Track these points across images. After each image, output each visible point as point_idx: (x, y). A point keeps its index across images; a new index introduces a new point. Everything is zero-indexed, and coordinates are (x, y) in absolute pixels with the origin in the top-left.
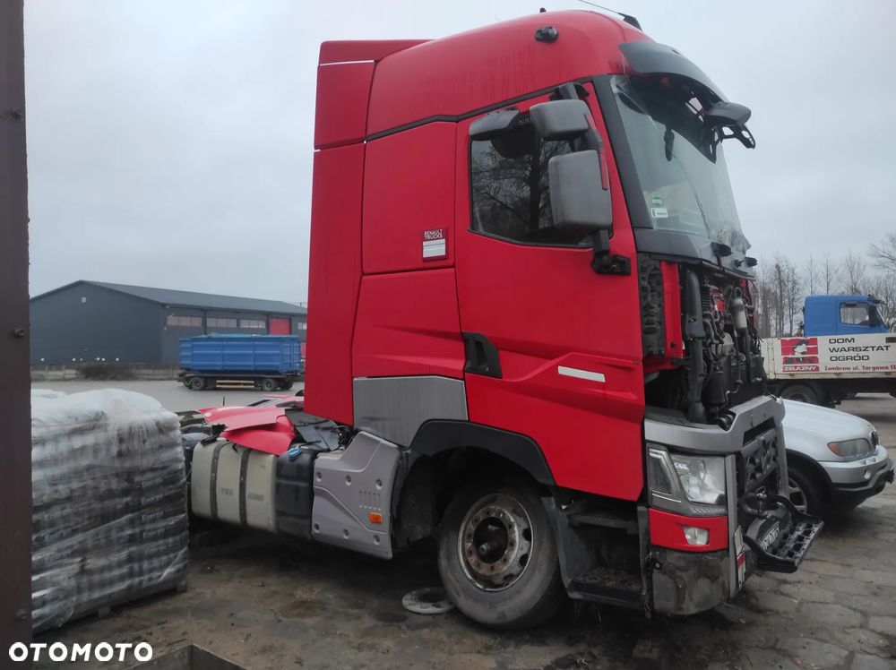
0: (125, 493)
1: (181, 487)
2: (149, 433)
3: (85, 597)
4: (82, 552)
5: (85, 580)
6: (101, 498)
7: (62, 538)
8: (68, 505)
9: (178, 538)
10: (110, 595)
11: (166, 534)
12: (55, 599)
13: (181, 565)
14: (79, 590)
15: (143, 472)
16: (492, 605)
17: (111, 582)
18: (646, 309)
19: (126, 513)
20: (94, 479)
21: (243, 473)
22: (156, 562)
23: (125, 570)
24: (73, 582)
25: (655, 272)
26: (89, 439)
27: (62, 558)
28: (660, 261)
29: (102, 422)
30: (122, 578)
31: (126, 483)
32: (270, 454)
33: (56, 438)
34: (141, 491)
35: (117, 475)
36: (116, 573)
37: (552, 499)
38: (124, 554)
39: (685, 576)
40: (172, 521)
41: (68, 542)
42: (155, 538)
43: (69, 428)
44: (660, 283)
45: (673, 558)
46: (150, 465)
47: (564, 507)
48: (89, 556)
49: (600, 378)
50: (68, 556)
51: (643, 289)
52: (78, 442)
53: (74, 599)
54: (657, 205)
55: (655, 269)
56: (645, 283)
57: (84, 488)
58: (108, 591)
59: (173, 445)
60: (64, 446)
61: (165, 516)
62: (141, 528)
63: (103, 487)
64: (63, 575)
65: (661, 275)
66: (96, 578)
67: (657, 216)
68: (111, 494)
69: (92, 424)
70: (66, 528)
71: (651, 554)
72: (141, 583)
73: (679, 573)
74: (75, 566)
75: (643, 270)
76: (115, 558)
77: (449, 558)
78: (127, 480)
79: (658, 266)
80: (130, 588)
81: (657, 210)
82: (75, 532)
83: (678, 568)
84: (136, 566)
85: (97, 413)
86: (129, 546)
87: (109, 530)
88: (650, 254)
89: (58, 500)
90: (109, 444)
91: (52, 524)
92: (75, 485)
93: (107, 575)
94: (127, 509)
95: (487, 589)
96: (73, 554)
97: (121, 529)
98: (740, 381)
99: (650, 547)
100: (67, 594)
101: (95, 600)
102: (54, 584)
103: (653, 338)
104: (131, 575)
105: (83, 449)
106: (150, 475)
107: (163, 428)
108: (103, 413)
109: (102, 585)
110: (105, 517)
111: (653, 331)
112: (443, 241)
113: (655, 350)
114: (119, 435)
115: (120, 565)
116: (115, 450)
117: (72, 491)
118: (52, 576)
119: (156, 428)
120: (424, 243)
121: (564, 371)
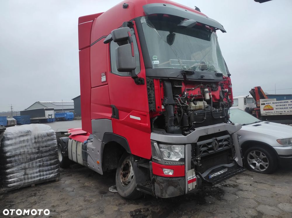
0: (37, 153)
1: (55, 152)
2: (45, 136)
3: (27, 181)
4: (25, 169)
5: (26, 176)
6: (30, 154)
7: (18, 165)
8: (20, 156)
9: (55, 166)
10: (34, 181)
11: (51, 165)
12: (18, 181)
13: (56, 174)
14: (25, 179)
15: (43, 147)
16: (124, 191)
17: (34, 177)
18: (149, 95)
19: (38, 159)
20: (27, 149)
21: (76, 148)
22: (48, 172)
23: (38, 174)
24: (23, 177)
25: (152, 83)
26: (25, 138)
27: (19, 170)
28: (153, 79)
29: (29, 133)
30: (37, 177)
31: (37, 150)
32: (81, 142)
33: (15, 138)
34: (42, 152)
35: (35, 148)
36: (36, 175)
37: (133, 158)
38: (38, 170)
39: (163, 185)
40: (53, 161)
41: (20, 166)
42: (47, 166)
43: (19, 135)
44: (154, 87)
45: (159, 179)
46: (45, 145)
47: (136, 161)
48: (27, 170)
49: (139, 119)
50: (21, 170)
51: (148, 89)
52: (22, 139)
53: (24, 181)
54: (155, 60)
55: (152, 82)
56: (148, 87)
57: (24, 151)
58: (33, 180)
59: (53, 139)
60: (18, 140)
61: (51, 160)
62: (43, 163)
63: (30, 151)
64: (20, 175)
65: (154, 84)
66: (29, 176)
67: (155, 64)
68: (33, 153)
69: (26, 134)
70: (20, 162)
71: (154, 177)
72: (43, 178)
73: (161, 184)
74: (23, 172)
75: (148, 82)
76: (35, 171)
77: (117, 175)
78: (38, 150)
79: (152, 81)
80: (40, 179)
81: (155, 62)
82: (22, 163)
83: (161, 182)
84: (42, 173)
85: (28, 131)
86: (39, 168)
87: (33, 163)
88: (150, 77)
89: (17, 154)
90: (31, 139)
91: (15, 161)
92: (22, 150)
93: (33, 175)
94: (38, 158)
95: (125, 186)
96: (22, 169)
97: (36, 163)
98: (205, 118)
99: (153, 175)
100: (21, 180)
101: (29, 182)
102: (17, 177)
103: (151, 105)
104: (40, 176)
105: (24, 141)
106: (45, 148)
107: (49, 135)
108: (29, 131)
109: (31, 178)
110: (31, 160)
111: (152, 103)
112: (105, 76)
113: (152, 109)
114: (35, 137)
115: (37, 173)
116: (33, 141)
117: (21, 152)
118: (16, 175)
119: (46, 135)
120: (102, 77)
121: (132, 117)
